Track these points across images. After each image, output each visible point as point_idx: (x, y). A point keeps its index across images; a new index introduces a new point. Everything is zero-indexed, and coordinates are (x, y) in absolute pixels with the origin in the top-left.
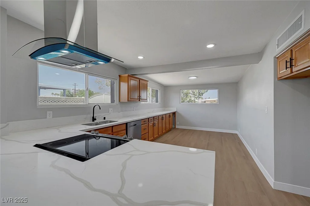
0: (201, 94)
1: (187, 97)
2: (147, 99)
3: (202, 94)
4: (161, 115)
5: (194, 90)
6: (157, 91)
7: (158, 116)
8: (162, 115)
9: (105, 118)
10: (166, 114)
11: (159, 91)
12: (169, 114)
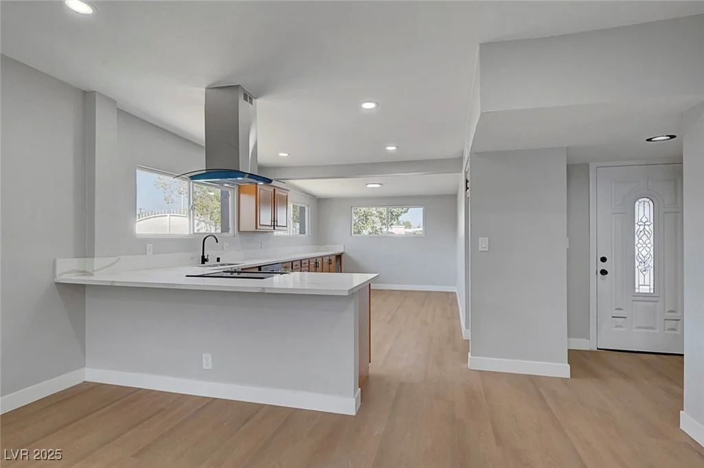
0: (394, 217)
1: (366, 222)
2: (286, 227)
3: (398, 216)
4: (314, 258)
5: (381, 209)
6: (302, 209)
7: (309, 259)
8: (316, 258)
9: (218, 260)
10: (322, 257)
11: (306, 208)
12: (328, 258)
